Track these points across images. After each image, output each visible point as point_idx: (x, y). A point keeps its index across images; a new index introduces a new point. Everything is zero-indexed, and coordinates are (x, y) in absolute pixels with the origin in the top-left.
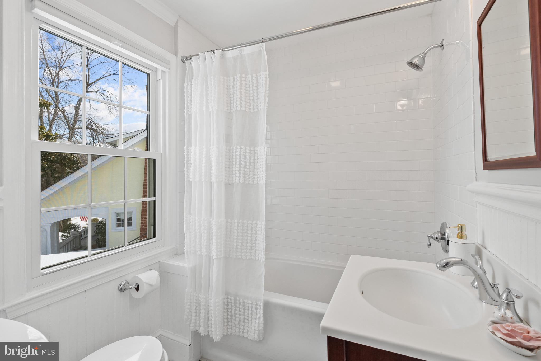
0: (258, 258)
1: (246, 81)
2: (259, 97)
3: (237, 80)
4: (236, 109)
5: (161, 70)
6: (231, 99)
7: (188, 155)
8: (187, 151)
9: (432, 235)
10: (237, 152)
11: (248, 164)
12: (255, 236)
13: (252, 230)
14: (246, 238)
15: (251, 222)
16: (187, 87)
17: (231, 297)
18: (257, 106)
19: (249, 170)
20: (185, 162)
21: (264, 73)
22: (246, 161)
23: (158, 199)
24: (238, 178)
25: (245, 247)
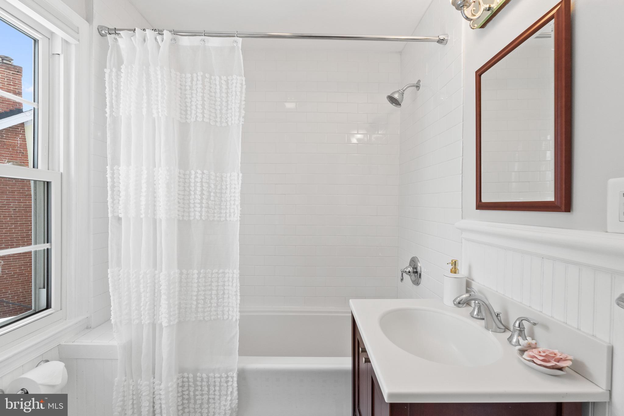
0: (227, 317)
1: (210, 83)
2: (229, 107)
3: (197, 80)
4: (196, 119)
5: (62, 38)
6: (187, 104)
7: (113, 178)
8: (112, 172)
9: (404, 269)
10: (197, 177)
11: (212, 194)
12: (222, 288)
13: (218, 282)
14: (210, 292)
15: (217, 271)
16: (110, 76)
17: (188, 374)
18: (226, 119)
19: (214, 203)
20: (109, 188)
21: (238, 78)
22: (210, 190)
23: (54, 246)
24: (198, 214)
25: (209, 305)
